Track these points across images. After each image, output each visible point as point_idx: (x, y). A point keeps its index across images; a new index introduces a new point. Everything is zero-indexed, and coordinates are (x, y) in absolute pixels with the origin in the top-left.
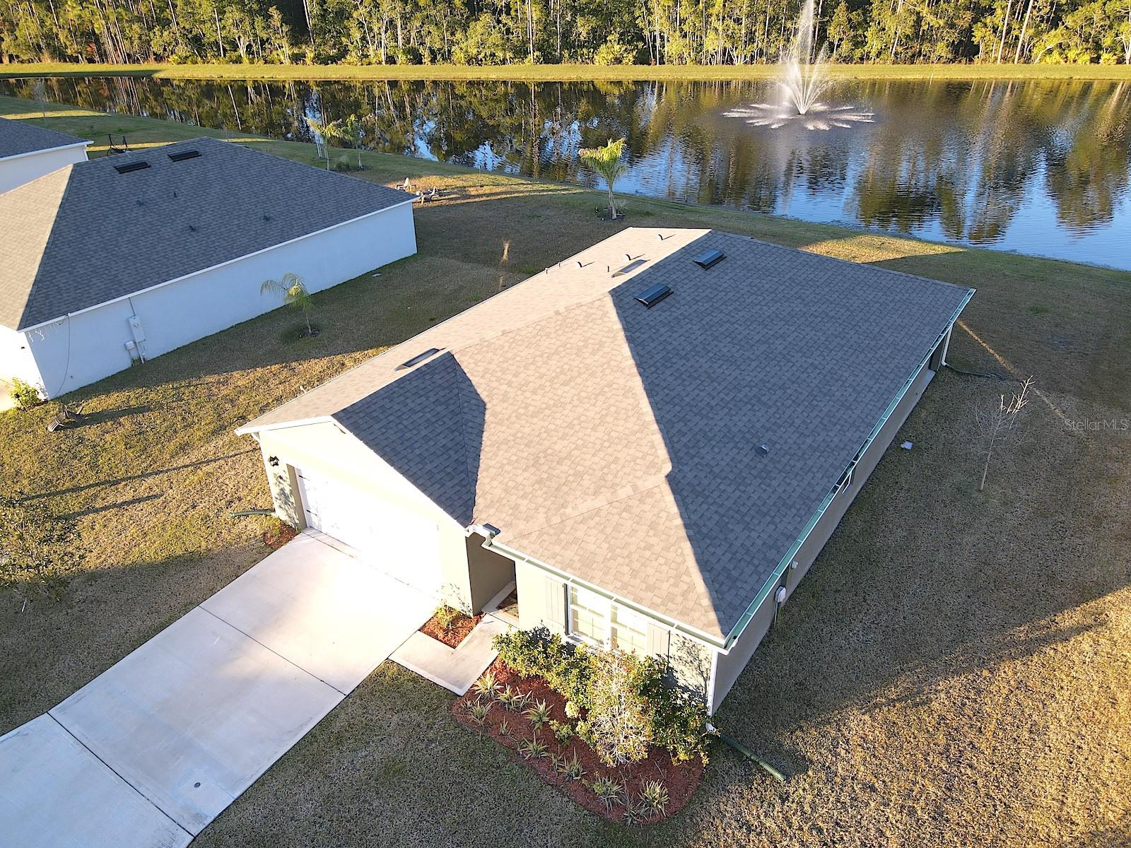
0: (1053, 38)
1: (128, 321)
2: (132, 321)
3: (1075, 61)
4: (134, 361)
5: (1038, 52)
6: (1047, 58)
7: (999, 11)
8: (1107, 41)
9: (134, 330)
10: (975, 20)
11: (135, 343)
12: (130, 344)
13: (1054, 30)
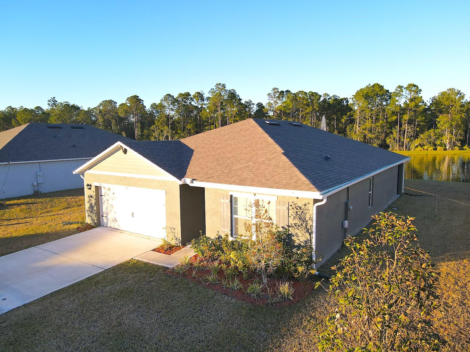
0: (417, 142)
1: (37, 173)
2: (39, 173)
3: (427, 150)
4: (35, 192)
5: (412, 147)
6: (416, 149)
7: (395, 133)
8: (438, 142)
9: (39, 177)
10: (386, 137)
11: (38, 184)
12: (35, 183)
13: (417, 139)
